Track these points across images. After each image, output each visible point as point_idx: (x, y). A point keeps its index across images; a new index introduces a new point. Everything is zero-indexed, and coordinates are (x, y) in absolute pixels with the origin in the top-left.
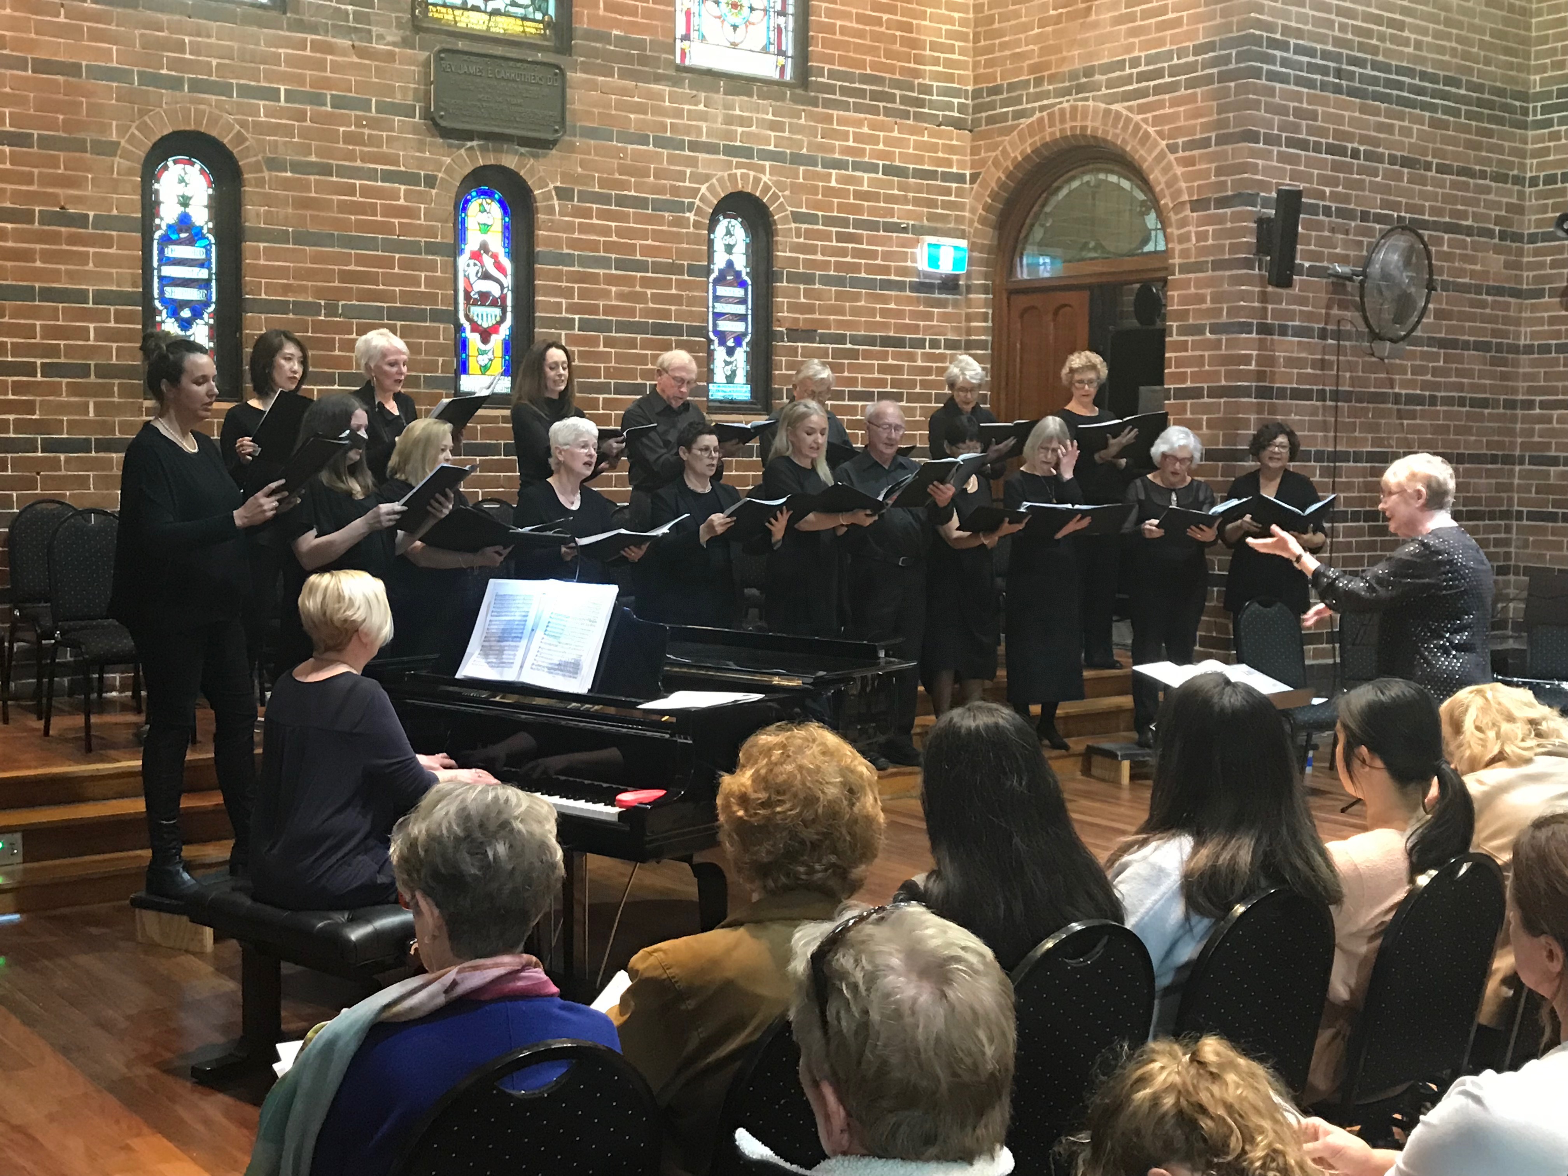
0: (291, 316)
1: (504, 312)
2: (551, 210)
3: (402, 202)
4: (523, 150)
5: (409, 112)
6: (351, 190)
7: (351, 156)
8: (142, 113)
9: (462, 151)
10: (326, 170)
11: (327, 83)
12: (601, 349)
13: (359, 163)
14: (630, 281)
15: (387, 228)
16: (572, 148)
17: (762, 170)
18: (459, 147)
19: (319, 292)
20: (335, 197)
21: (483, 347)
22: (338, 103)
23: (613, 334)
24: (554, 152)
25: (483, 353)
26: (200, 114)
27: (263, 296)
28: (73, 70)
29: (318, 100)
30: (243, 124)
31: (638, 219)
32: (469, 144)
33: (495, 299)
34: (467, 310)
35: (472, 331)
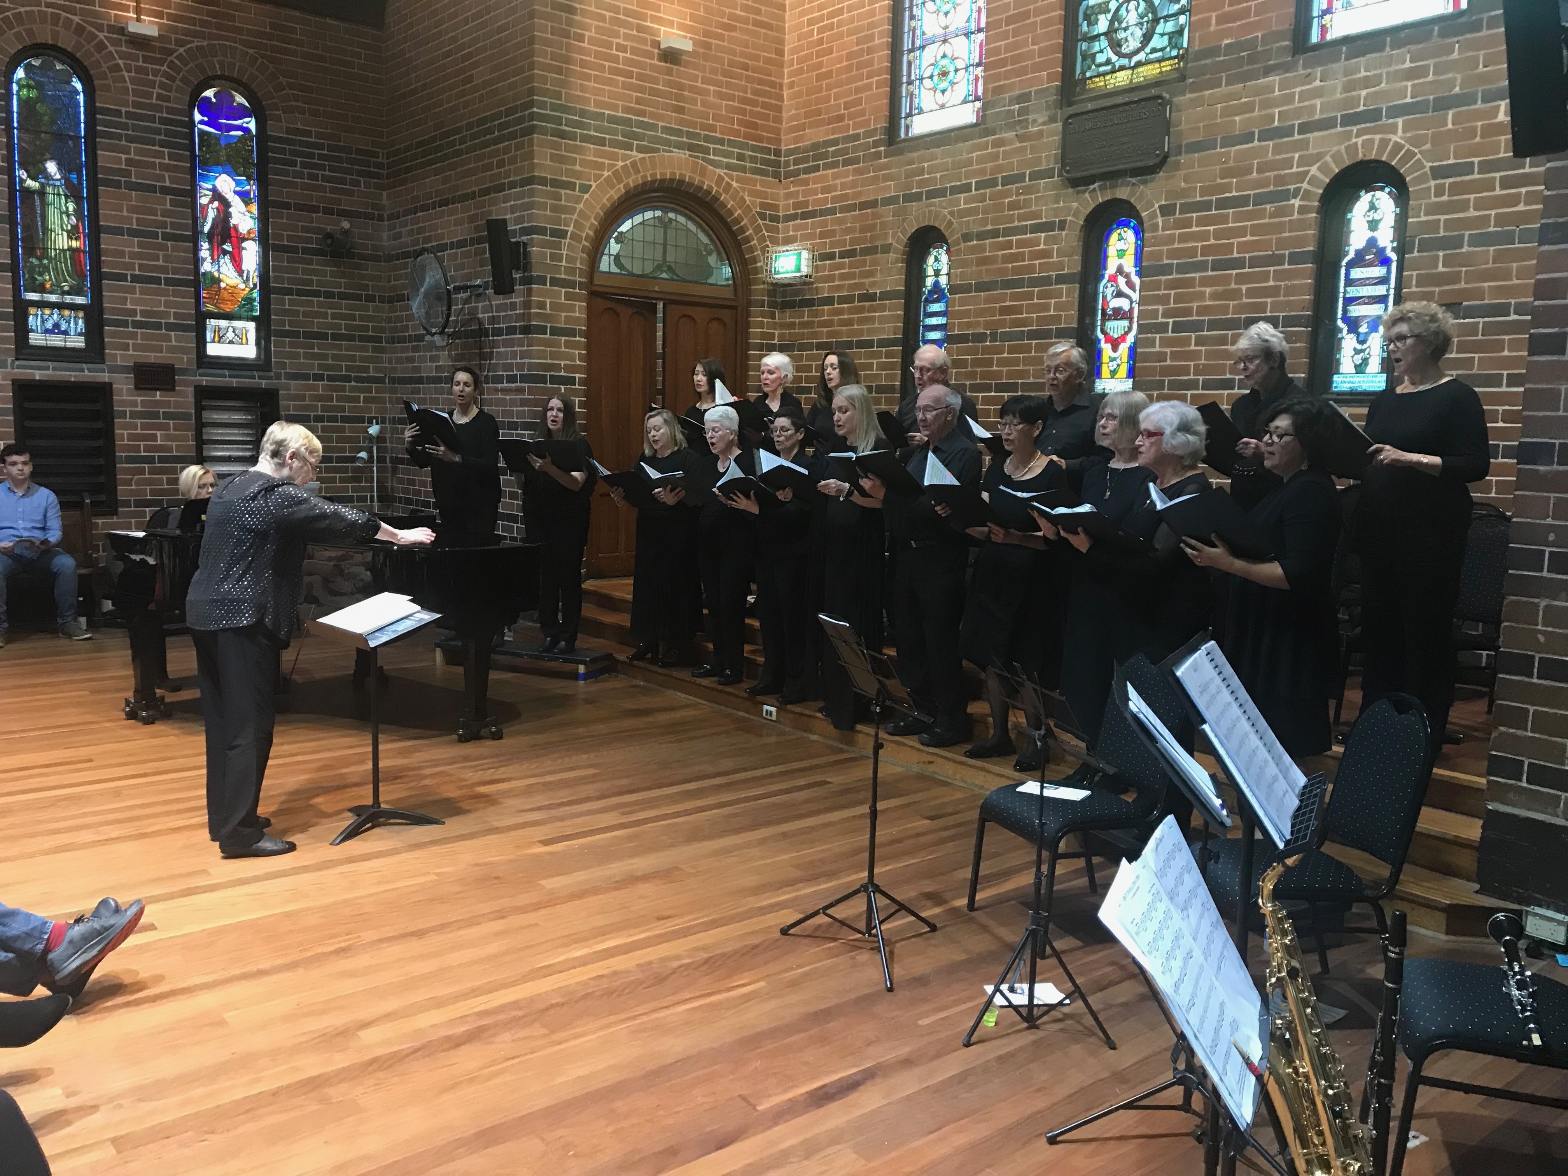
0: (971, 344)
1: (1131, 323)
2: (1155, 227)
3: (1042, 246)
4: (1134, 180)
5: (1049, 174)
6: (1009, 245)
7: (1011, 219)
8: (904, 220)
9: (1087, 195)
10: (995, 234)
11: (999, 169)
12: (1193, 347)
13: (1016, 224)
14: (1227, 280)
15: (1031, 269)
16: (1177, 167)
17: (1393, 129)
18: (1084, 192)
19: (987, 325)
20: (1000, 253)
22: (1006, 181)
23: (1205, 333)
24: (1161, 174)
25: (1112, 360)
26: (930, 212)
27: (956, 332)
28: (873, 204)
29: (992, 183)
30: (952, 213)
31: (1237, 218)
32: (1092, 187)
33: (1125, 312)
34: (1103, 325)
35: (1106, 342)
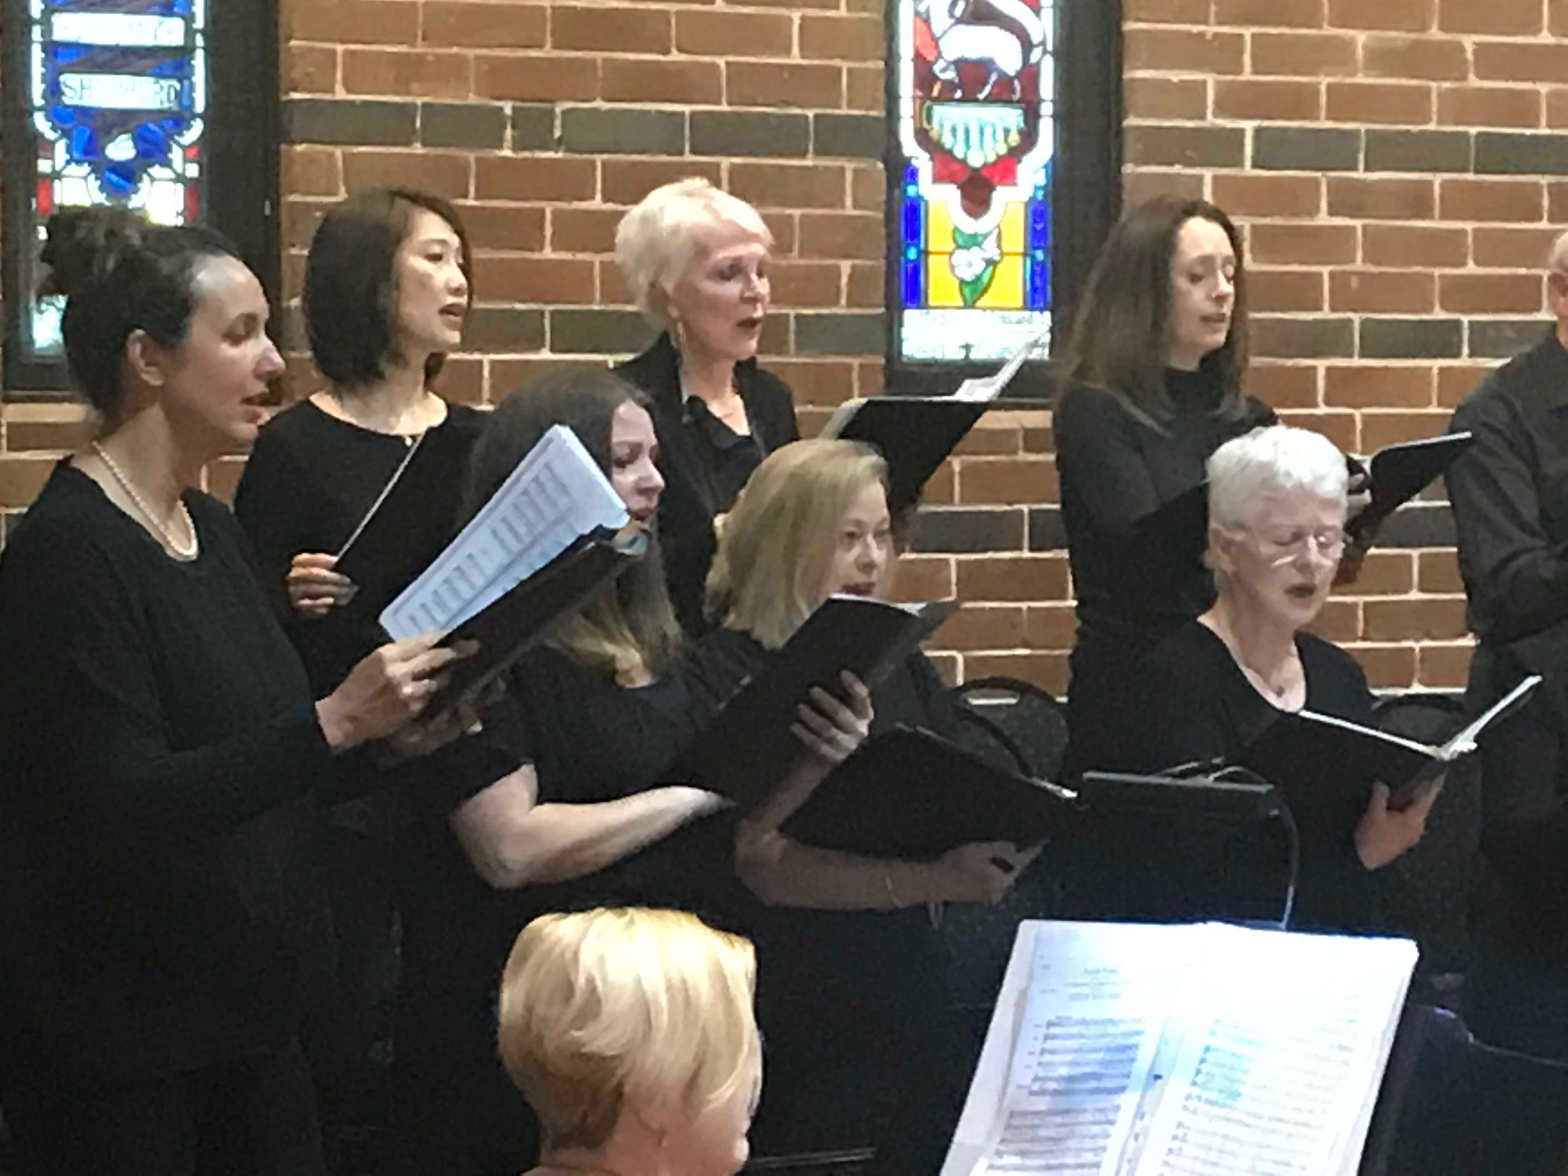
0: (418, 149)
1: (1032, 116)
12: (1323, 219)
19: (500, 78)
21: (969, 225)
23: (1360, 174)
25: (973, 241)
27: (341, 94)
33: (1005, 82)
34: (923, 116)
35: (938, 178)
